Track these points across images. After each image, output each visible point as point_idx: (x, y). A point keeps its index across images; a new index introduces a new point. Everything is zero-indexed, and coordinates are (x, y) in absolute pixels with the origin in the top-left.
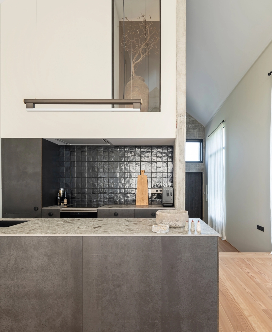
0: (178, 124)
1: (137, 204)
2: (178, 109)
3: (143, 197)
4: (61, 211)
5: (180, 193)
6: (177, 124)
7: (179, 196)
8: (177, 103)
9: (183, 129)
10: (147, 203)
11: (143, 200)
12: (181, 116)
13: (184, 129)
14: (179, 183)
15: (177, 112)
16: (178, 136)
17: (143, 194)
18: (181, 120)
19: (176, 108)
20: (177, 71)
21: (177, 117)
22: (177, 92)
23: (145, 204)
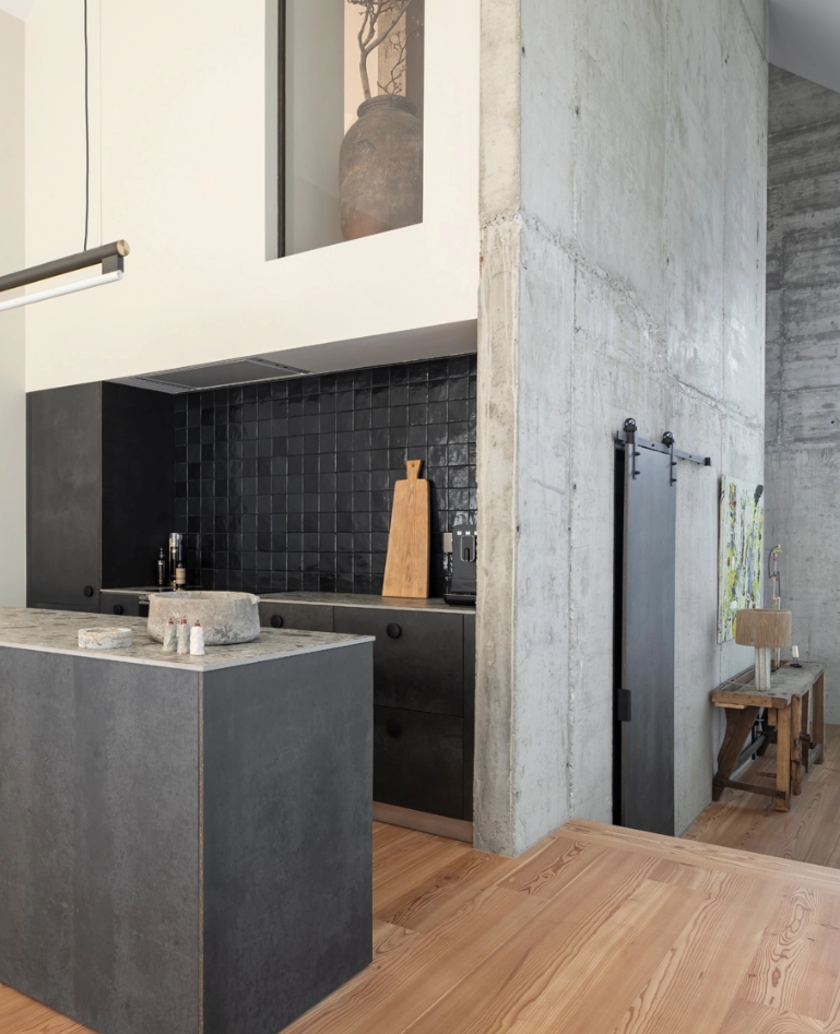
0: (486, 259)
1: (385, 592)
2: (484, 193)
3: (408, 567)
4: (141, 602)
5: (493, 548)
6: (482, 259)
7: (491, 560)
8: (482, 169)
9: (505, 276)
10: (420, 590)
11: (409, 578)
12: (499, 219)
13: (510, 274)
14: (491, 506)
15: (482, 206)
16: (487, 306)
17: (408, 553)
18: (497, 239)
19: (480, 191)
20: (482, 35)
21: (484, 228)
22: (481, 123)
23: (415, 594)
